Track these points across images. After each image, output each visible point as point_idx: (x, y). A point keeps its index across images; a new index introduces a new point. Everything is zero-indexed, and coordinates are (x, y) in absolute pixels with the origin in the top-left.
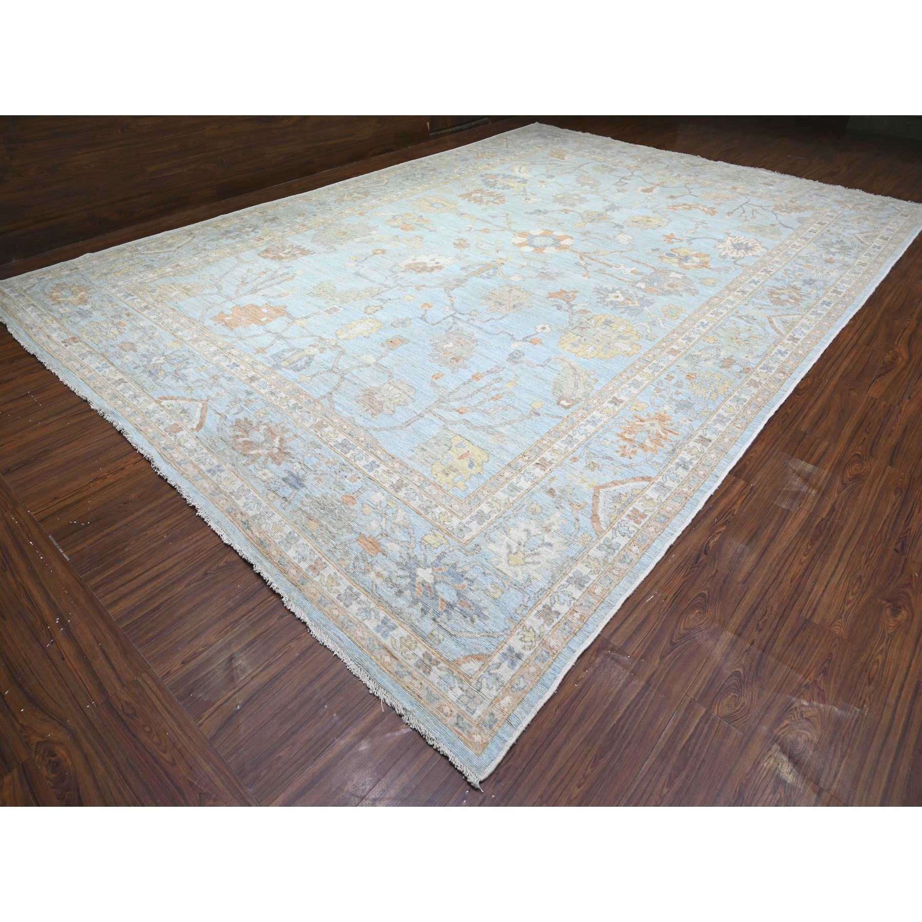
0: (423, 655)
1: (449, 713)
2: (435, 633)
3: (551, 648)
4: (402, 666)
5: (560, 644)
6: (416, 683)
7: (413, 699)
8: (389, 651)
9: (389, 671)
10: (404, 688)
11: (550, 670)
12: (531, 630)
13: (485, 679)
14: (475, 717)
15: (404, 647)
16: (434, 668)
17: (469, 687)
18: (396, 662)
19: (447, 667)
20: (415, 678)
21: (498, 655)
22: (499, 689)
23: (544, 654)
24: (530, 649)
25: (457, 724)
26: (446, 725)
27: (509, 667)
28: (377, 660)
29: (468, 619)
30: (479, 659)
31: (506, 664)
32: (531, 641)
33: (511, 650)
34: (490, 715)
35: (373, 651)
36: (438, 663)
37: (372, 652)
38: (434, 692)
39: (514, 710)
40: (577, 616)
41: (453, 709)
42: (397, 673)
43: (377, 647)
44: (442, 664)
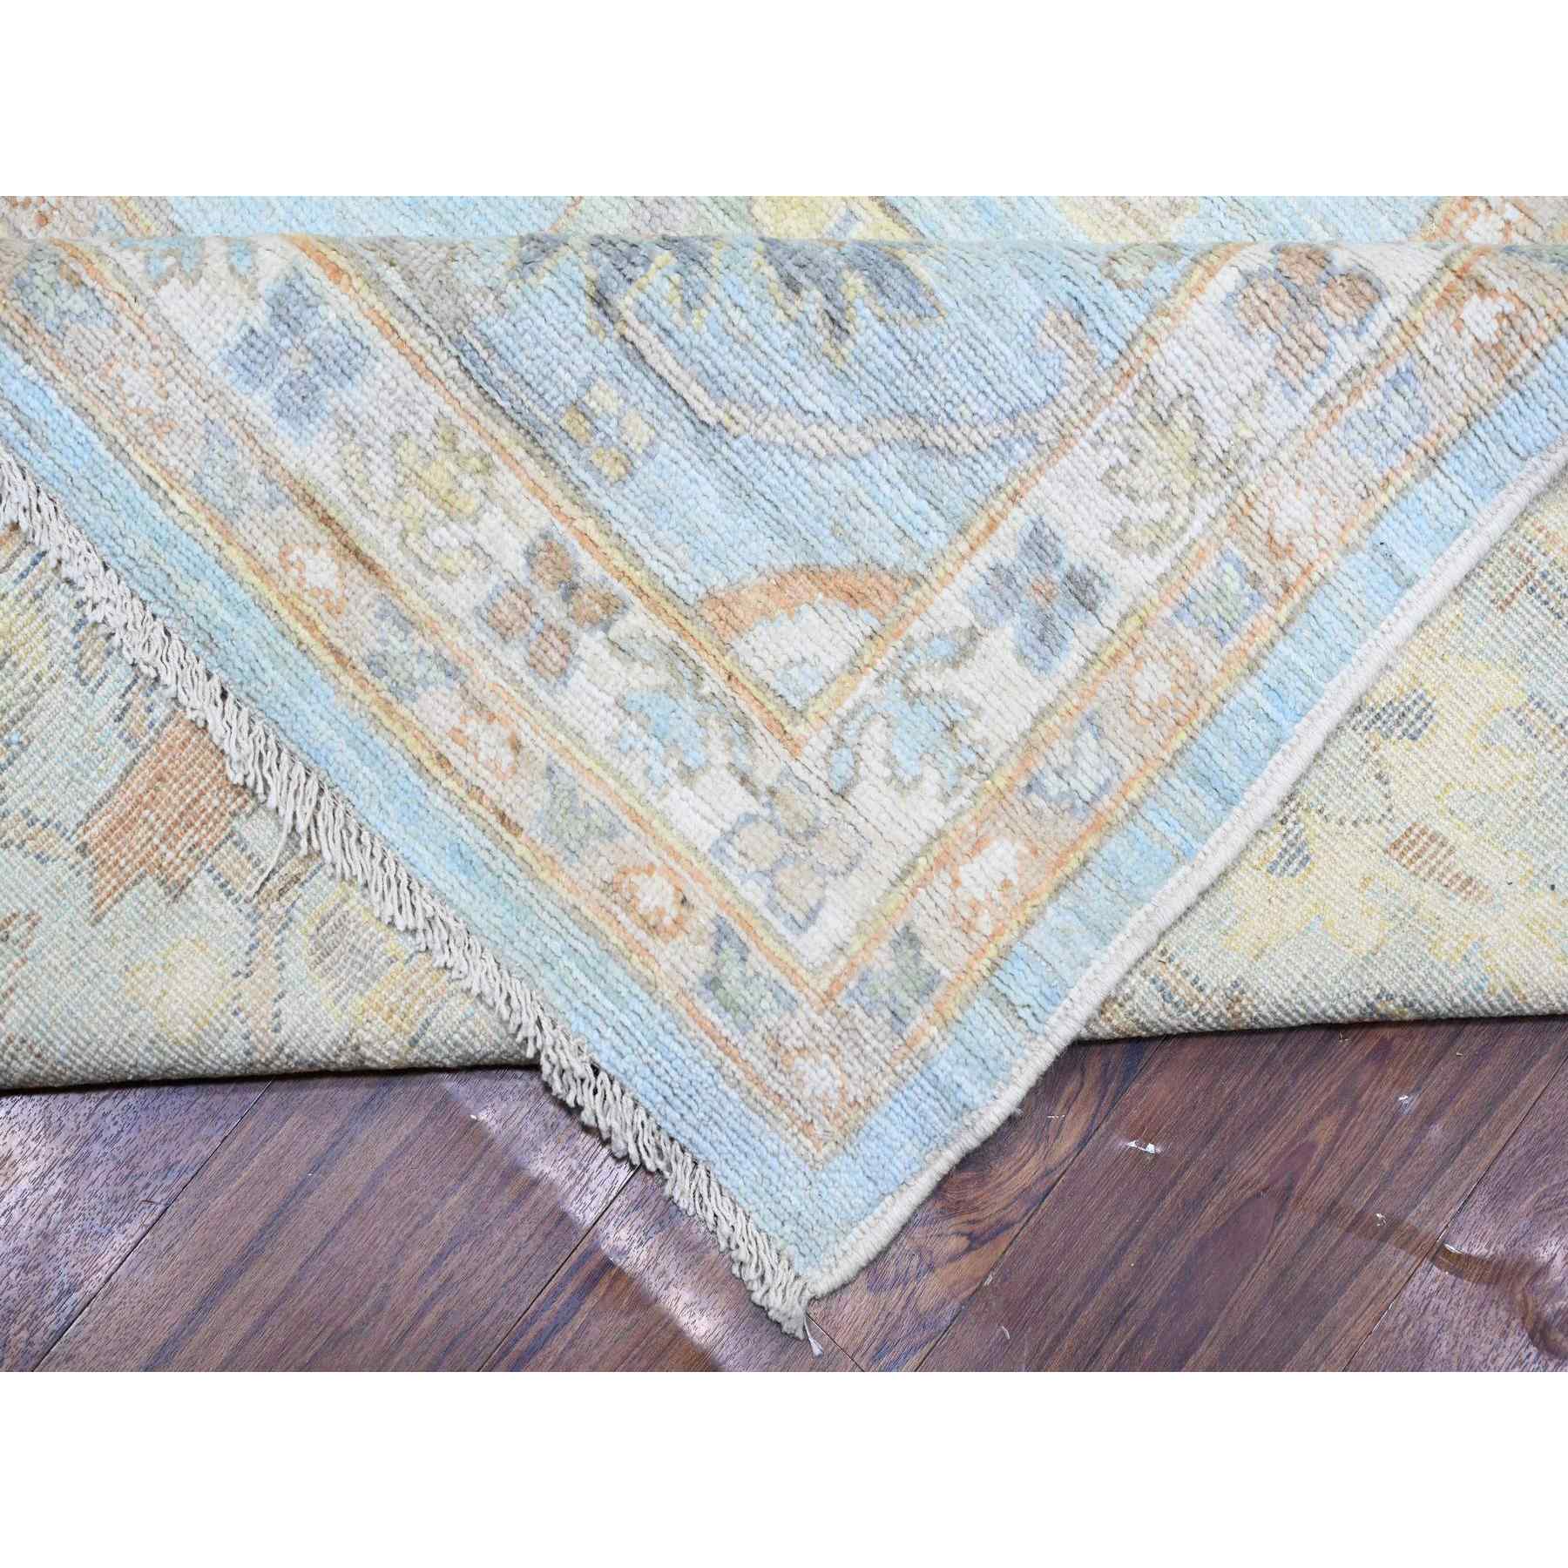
0: (530, 555)
1: (673, 911)
2: (604, 398)
3: (1277, 550)
4: (407, 624)
5: (1329, 527)
6: (490, 741)
7: (471, 836)
8: (327, 520)
9: (337, 653)
10: (420, 768)
11: (1252, 690)
12: (1182, 420)
13: (877, 727)
14: (815, 944)
15: (418, 502)
16: (591, 643)
17: (788, 773)
18: (367, 592)
19: (669, 634)
20: (480, 708)
21: (969, 577)
22: (957, 788)
23: (1233, 583)
24: (1153, 549)
25: (713, 983)
26: (650, 986)
27: (1022, 656)
28: (264, 572)
29: (812, 302)
30: (854, 599)
31: (1003, 639)
32: (1167, 494)
33: (1040, 544)
34: (896, 945)
35: (237, 512)
36: (612, 607)
37: (226, 521)
38: (590, 794)
39: (1031, 922)
40: (1480, 316)
41: (695, 892)
42: (377, 664)
43: (254, 485)
44: (636, 621)
